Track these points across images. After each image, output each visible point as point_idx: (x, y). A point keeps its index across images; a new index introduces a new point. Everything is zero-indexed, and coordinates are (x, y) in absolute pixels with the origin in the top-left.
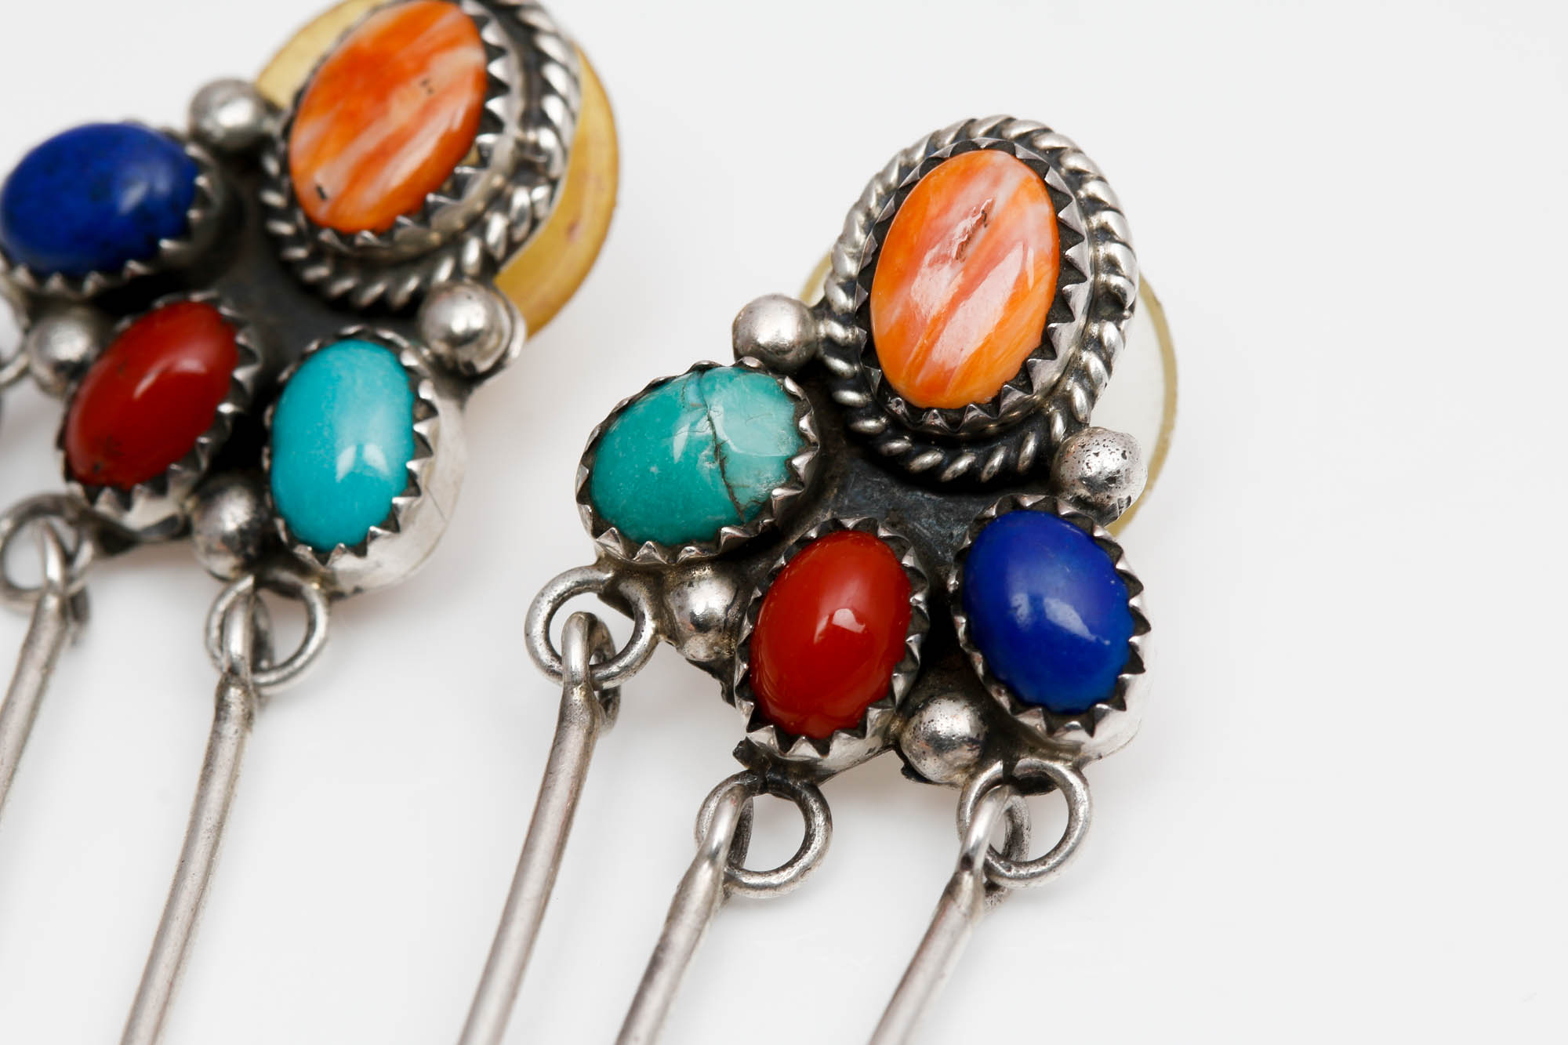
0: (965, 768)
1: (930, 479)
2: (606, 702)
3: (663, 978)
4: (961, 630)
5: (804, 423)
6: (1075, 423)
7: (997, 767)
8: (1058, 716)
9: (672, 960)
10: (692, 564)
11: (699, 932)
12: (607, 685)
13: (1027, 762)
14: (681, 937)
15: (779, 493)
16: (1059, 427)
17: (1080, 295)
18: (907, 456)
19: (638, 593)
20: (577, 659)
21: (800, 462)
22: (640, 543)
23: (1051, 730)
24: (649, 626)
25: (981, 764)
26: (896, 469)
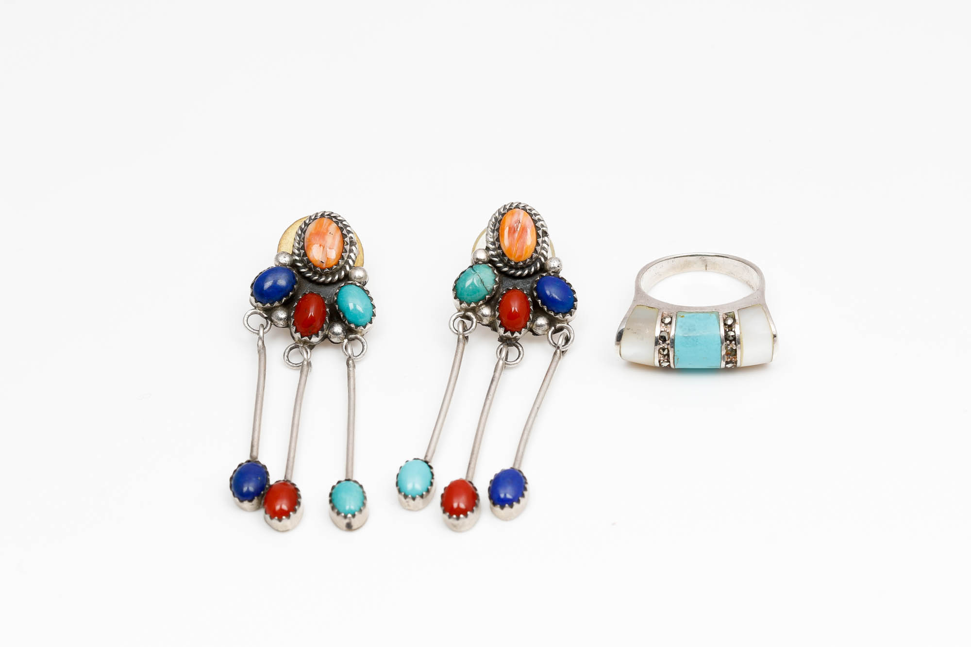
0: (547, 330)
1: (520, 277)
2: (466, 338)
3: (494, 383)
4: (540, 303)
5: (495, 272)
6: (546, 259)
7: (553, 328)
8: (564, 314)
9: (496, 379)
10: (481, 305)
11: (501, 374)
12: (466, 336)
13: (558, 325)
14: (497, 375)
15: (495, 286)
16: (543, 259)
17: (540, 232)
18: (514, 273)
19: (470, 314)
20: (461, 330)
21: (497, 279)
22: (471, 304)
23: (563, 317)
24: (475, 320)
25: (550, 328)
26: (513, 277)
